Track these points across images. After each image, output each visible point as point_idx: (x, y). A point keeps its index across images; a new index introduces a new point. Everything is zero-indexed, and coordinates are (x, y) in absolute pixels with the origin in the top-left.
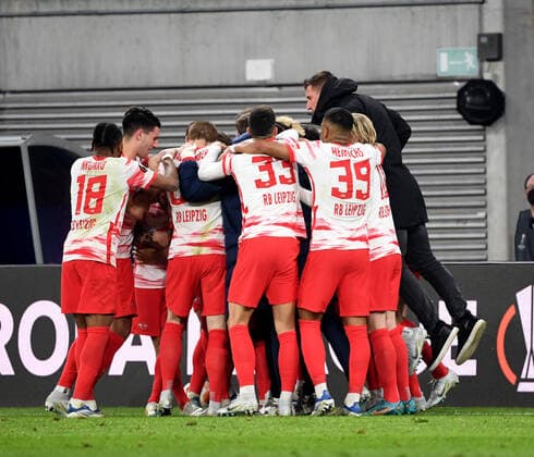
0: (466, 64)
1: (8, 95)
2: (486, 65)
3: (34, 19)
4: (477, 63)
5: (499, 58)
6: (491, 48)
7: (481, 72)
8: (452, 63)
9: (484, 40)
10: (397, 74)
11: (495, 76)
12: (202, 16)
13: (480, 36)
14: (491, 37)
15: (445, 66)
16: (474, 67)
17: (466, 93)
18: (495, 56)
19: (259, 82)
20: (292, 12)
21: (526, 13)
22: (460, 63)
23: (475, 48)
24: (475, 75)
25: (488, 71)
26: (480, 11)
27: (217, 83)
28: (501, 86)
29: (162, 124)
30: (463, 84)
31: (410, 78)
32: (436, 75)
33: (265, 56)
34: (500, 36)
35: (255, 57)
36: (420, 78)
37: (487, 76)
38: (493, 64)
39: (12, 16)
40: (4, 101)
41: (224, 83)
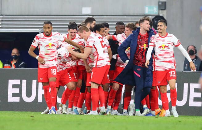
0: (154, 11)
1: (4, 16)
2: (161, 11)
4: (158, 11)
5: (165, 9)
6: (163, 6)
7: (159, 13)
8: (150, 10)
9: (160, 3)
10: (131, 13)
11: (163, 15)
13: (159, 2)
14: (162, 3)
15: (147, 11)
16: (156, 12)
17: (155, 20)
18: (164, 9)
19: (86, 14)
22: (152, 10)
23: (157, 6)
24: (157, 14)
25: (161, 13)
27: (72, 14)
28: (165, 18)
30: (154, 17)
31: (136, 15)
32: (144, 14)
33: (89, 7)
34: (165, 3)
35: (85, 7)
36: (138, 15)
37: (161, 15)
38: (163, 11)
40: (3, 18)
41: (75, 14)
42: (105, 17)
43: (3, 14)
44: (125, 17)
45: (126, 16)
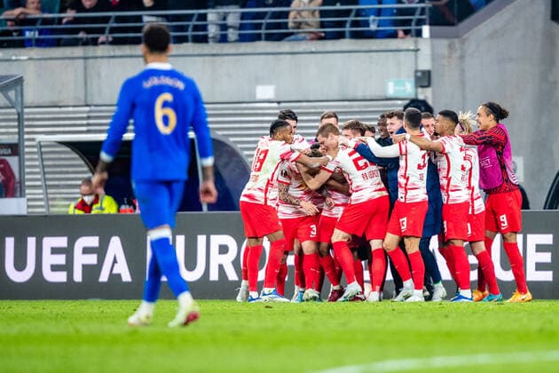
0: (406, 89)
1: (93, 108)
2: (420, 90)
3: (112, 60)
4: (414, 89)
5: (429, 85)
6: (424, 79)
7: (416, 95)
8: (397, 88)
9: (419, 74)
10: (360, 95)
12: (226, 58)
13: (416, 71)
14: (424, 72)
15: (391, 90)
16: (411, 91)
18: (426, 84)
19: (264, 100)
20: (288, 57)
21: (444, 57)
22: (402, 88)
23: (412, 79)
24: (413, 96)
25: (421, 94)
26: (416, 56)
27: (236, 100)
28: (430, 102)
29: (299, 118)
31: (368, 98)
32: (386, 96)
33: (269, 83)
34: (429, 72)
36: (374, 98)
37: (421, 97)
38: (425, 89)
39: (96, 58)
40: (90, 112)
41: (241, 100)
42: (304, 104)
43: (89, 103)
44: (346, 103)
45: (349, 101)
